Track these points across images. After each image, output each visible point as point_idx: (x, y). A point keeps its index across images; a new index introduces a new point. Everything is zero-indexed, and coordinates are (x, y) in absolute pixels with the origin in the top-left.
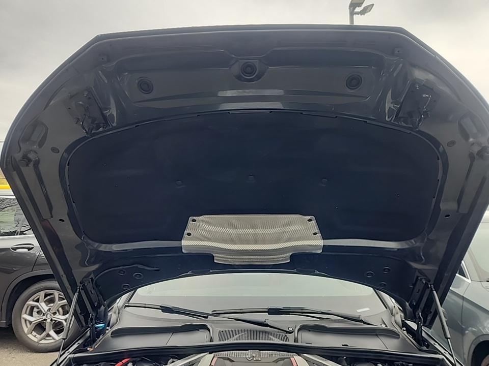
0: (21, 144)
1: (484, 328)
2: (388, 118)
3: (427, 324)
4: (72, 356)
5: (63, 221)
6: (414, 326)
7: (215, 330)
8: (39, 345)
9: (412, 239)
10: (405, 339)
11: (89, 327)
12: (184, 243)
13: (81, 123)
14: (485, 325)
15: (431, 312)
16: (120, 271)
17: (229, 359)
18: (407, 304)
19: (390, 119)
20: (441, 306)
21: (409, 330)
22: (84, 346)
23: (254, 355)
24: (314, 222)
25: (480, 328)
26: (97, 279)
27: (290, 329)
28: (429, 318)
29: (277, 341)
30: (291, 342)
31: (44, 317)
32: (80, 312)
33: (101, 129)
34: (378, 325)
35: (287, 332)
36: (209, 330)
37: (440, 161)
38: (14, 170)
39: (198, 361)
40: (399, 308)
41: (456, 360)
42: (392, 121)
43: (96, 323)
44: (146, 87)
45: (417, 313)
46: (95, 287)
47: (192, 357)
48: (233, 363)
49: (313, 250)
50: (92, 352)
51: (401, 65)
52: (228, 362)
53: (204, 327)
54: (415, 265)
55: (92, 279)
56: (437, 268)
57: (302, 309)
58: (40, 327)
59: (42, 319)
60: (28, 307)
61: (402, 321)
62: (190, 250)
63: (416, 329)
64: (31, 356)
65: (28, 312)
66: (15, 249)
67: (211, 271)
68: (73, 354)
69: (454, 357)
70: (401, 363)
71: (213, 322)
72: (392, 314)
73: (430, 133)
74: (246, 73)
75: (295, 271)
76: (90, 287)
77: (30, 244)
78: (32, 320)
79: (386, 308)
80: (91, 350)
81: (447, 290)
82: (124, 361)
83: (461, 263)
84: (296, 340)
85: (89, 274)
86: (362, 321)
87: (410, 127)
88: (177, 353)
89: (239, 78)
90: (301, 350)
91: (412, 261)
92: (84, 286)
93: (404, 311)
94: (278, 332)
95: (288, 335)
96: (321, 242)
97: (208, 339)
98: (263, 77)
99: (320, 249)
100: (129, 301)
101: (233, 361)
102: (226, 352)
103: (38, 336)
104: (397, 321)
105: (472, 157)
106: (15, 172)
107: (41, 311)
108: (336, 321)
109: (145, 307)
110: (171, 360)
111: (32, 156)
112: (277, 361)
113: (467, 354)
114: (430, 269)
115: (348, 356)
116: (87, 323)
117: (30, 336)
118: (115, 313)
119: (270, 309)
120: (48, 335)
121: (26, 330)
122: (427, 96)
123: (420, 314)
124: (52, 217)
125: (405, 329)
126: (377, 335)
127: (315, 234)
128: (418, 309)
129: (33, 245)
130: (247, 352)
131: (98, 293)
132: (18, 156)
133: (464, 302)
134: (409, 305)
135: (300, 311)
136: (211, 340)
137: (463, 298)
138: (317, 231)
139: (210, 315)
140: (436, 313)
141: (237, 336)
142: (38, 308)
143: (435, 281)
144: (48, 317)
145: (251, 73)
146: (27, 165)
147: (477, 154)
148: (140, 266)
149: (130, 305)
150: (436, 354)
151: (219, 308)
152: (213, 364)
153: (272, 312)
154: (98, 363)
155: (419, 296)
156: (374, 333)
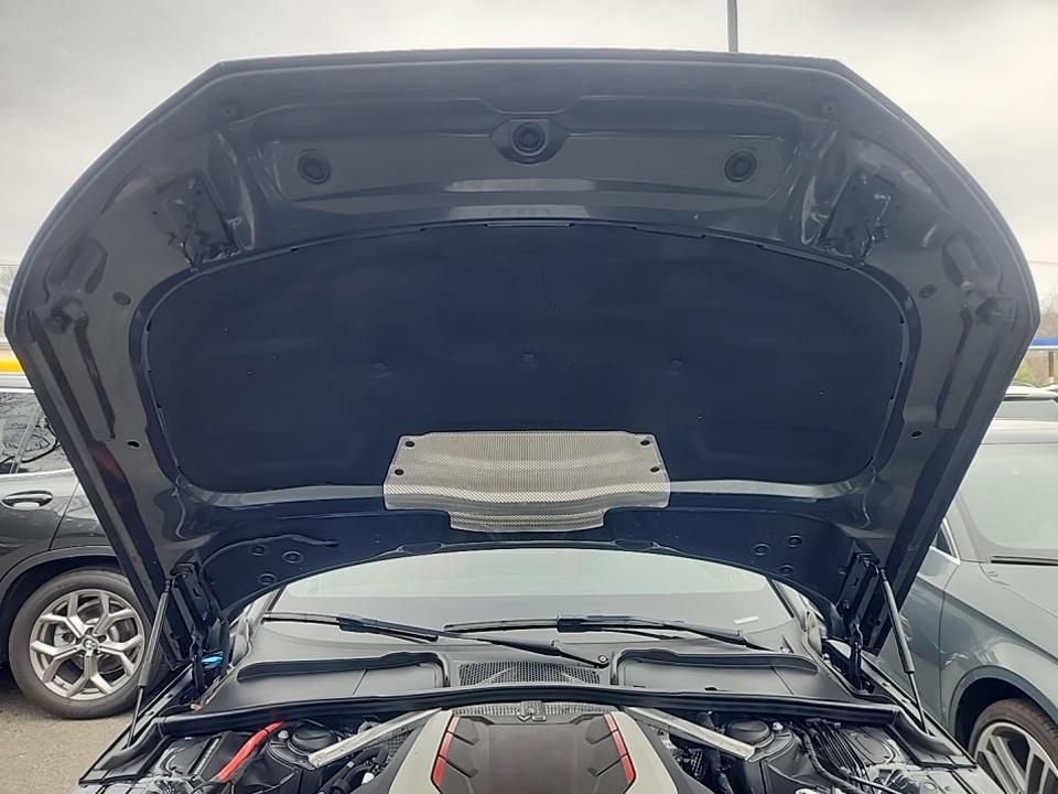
0: (49, 288)
1: (983, 653)
2: (807, 238)
3: (871, 645)
4: (160, 720)
5: (136, 445)
6: (844, 649)
7: (453, 664)
8: (73, 704)
9: (845, 480)
10: (827, 674)
11: (190, 662)
12: (389, 489)
13: (182, 245)
14: (986, 648)
15: (879, 623)
16: (254, 549)
17: (483, 720)
18: (834, 607)
19: (810, 240)
20: (899, 610)
21: (836, 658)
22: (182, 701)
23: (532, 711)
24: (653, 446)
25: (976, 653)
26: (207, 565)
27: (603, 659)
28: (875, 634)
29: (574, 682)
30: (605, 684)
31: (80, 647)
32: (171, 632)
33: (219, 257)
34: (775, 649)
35: (596, 665)
36: (441, 664)
37: (905, 326)
38: (34, 341)
39: (421, 724)
40: (817, 616)
41: (925, 714)
42: (814, 246)
43: (205, 655)
44: (314, 170)
45: (851, 625)
46: (202, 580)
47: (406, 718)
48: (492, 726)
49: (650, 502)
50: (200, 712)
51: (834, 134)
52: (481, 725)
53: (431, 659)
54: (849, 530)
55: (196, 564)
56: (894, 537)
57: (626, 618)
58: (71, 668)
59: (74, 651)
60: (43, 625)
61: (822, 640)
62: (401, 504)
63: (848, 656)
64: (54, 727)
65: (43, 637)
66: (10, 503)
67: (443, 546)
68: (162, 716)
69: (922, 709)
70: (819, 720)
71: (448, 648)
72: (803, 626)
73: (887, 271)
74: (524, 146)
75: (613, 543)
76: (191, 581)
77: (44, 492)
78: (53, 654)
79: (793, 616)
80: (200, 707)
81: (911, 577)
82: (269, 728)
83: (941, 522)
84: (614, 681)
85: (190, 553)
86: (743, 642)
87: (849, 259)
88: (378, 711)
89: (507, 153)
90: (624, 700)
91: (845, 523)
92: (179, 579)
93: (827, 621)
94: (579, 666)
95: (598, 671)
96: (667, 487)
97: (440, 680)
98: (558, 153)
99: (664, 500)
100: (270, 608)
101: (492, 723)
102: (477, 706)
103: (67, 685)
104: (813, 641)
105: (966, 317)
106: (36, 345)
107: (71, 632)
109: (305, 621)
110: (365, 724)
111: (71, 310)
112: (577, 721)
113: (948, 704)
114: (878, 538)
115: (716, 709)
116: (185, 654)
117: (50, 685)
118: (243, 633)
119: (561, 620)
120: (90, 684)
121: (40, 674)
122: (882, 197)
123: (858, 626)
124: (113, 436)
125: (827, 656)
126: (772, 668)
127: (655, 470)
128: (854, 617)
129: (49, 494)
130: (518, 704)
131: (210, 594)
132: (43, 311)
133: (946, 603)
134: (837, 609)
135: (622, 623)
136: (446, 683)
137: (944, 595)
138: (659, 463)
139: (442, 634)
140: (889, 624)
141: (497, 675)
142: (65, 626)
143: (888, 562)
144: (88, 646)
145: (535, 146)
146: (63, 329)
147: (977, 313)
148: (296, 538)
149: (273, 616)
150: (886, 703)
151: (459, 620)
152: (451, 729)
153: (566, 625)
154: (217, 733)
155: (856, 591)
156: (767, 664)
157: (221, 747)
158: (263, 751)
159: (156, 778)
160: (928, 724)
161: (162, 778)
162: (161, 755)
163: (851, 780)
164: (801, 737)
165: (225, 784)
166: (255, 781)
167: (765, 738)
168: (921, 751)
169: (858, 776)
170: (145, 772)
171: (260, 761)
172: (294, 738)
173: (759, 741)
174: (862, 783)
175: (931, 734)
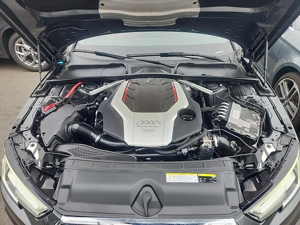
3: (256, 60)
4: (48, 81)
6: (247, 61)
7: (129, 67)
9: (264, 6)
10: (240, 69)
11: (54, 64)
12: (101, 11)
15: (260, 54)
16: (61, 31)
17: (137, 83)
20: (268, 50)
21: (244, 63)
22: (54, 75)
23: (152, 80)
26: (48, 36)
27: (173, 65)
28: (258, 57)
29: (165, 73)
30: (173, 74)
31: (29, 53)
34: (226, 61)
35: (171, 67)
36: (125, 67)
39: (120, 84)
40: (242, 50)
41: (266, 81)
43: (58, 62)
45: (252, 54)
46: (48, 41)
47: (116, 82)
50: (59, 79)
52: (136, 85)
53: (122, 65)
54: (260, 25)
55: (44, 36)
57: (181, 53)
58: (29, 59)
59: (28, 54)
60: (17, 47)
61: (242, 58)
63: (248, 63)
65: (18, 50)
67: (123, 31)
68: (48, 80)
69: (265, 79)
70: (234, 83)
71: (128, 62)
72: (236, 54)
75: (179, 30)
76: (45, 41)
78: (23, 55)
79: (234, 50)
80: (59, 77)
82: (79, 84)
84: (175, 72)
85: (42, 33)
86: (217, 59)
88: (108, 80)
90: (178, 78)
91: (259, 22)
92: (41, 40)
93: (244, 51)
94: (166, 67)
95: (171, 69)
96: (197, 9)
97: (125, 72)
99: (197, 15)
101: (140, 84)
102: (135, 79)
104: (238, 58)
107: (26, 49)
108: (201, 60)
109: (85, 52)
110: (105, 83)
112: (163, 84)
114: (269, 27)
115: (204, 80)
117: (25, 63)
118: (68, 55)
119: (161, 54)
120: (36, 63)
121: (22, 60)
123: (254, 54)
125: (242, 62)
126: (224, 67)
127: (195, 3)
128: (253, 52)
130: (147, 79)
131: (52, 45)
136: (127, 73)
137: (285, 41)
139: (126, 58)
140: (264, 54)
141: (141, 70)
142: (23, 47)
143: (270, 35)
144: (32, 53)
148: (74, 28)
149: (75, 50)
150: (255, 78)
151: (130, 53)
152: (128, 86)
153: (163, 55)
154: (65, 84)
155: (256, 44)
156: (222, 66)
157: (66, 89)
158: (77, 90)
159: (50, 96)
160: (266, 84)
161: (52, 96)
162: (51, 90)
163: (238, 100)
164: (227, 88)
165: (68, 99)
166: (77, 97)
167: (216, 89)
168: (261, 92)
169: (241, 99)
170: (47, 95)
171: (77, 92)
172: (85, 87)
173: (215, 89)
174: (241, 101)
175: (266, 87)
